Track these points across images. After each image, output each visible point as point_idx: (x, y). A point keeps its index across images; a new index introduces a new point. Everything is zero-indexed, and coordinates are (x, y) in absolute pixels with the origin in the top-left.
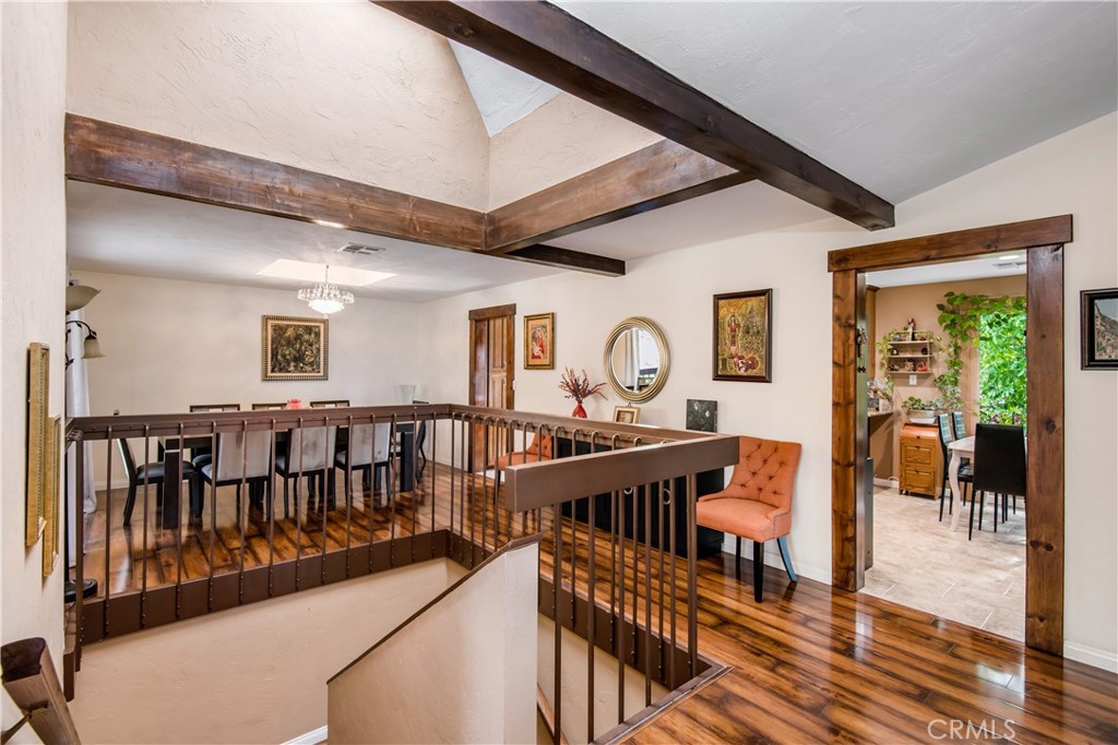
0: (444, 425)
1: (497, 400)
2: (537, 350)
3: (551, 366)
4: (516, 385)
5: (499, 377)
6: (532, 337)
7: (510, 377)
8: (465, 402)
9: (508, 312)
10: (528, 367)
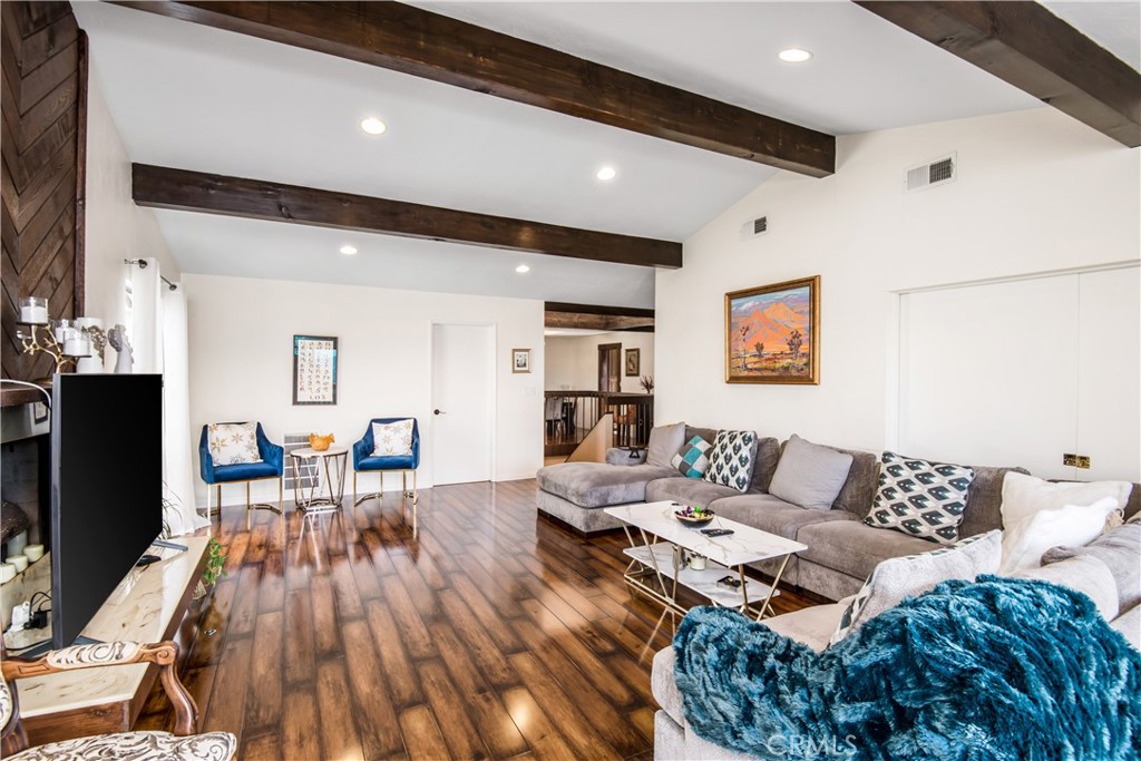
0: (588, 399)
1: (613, 389)
2: (631, 367)
3: (637, 375)
4: (621, 384)
5: (613, 380)
6: (629, 361)
7: (619, 381)
8: (596, 389)
9: (618, 346)
10: (628, 375)
